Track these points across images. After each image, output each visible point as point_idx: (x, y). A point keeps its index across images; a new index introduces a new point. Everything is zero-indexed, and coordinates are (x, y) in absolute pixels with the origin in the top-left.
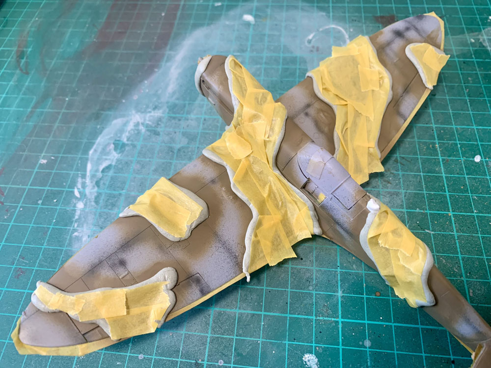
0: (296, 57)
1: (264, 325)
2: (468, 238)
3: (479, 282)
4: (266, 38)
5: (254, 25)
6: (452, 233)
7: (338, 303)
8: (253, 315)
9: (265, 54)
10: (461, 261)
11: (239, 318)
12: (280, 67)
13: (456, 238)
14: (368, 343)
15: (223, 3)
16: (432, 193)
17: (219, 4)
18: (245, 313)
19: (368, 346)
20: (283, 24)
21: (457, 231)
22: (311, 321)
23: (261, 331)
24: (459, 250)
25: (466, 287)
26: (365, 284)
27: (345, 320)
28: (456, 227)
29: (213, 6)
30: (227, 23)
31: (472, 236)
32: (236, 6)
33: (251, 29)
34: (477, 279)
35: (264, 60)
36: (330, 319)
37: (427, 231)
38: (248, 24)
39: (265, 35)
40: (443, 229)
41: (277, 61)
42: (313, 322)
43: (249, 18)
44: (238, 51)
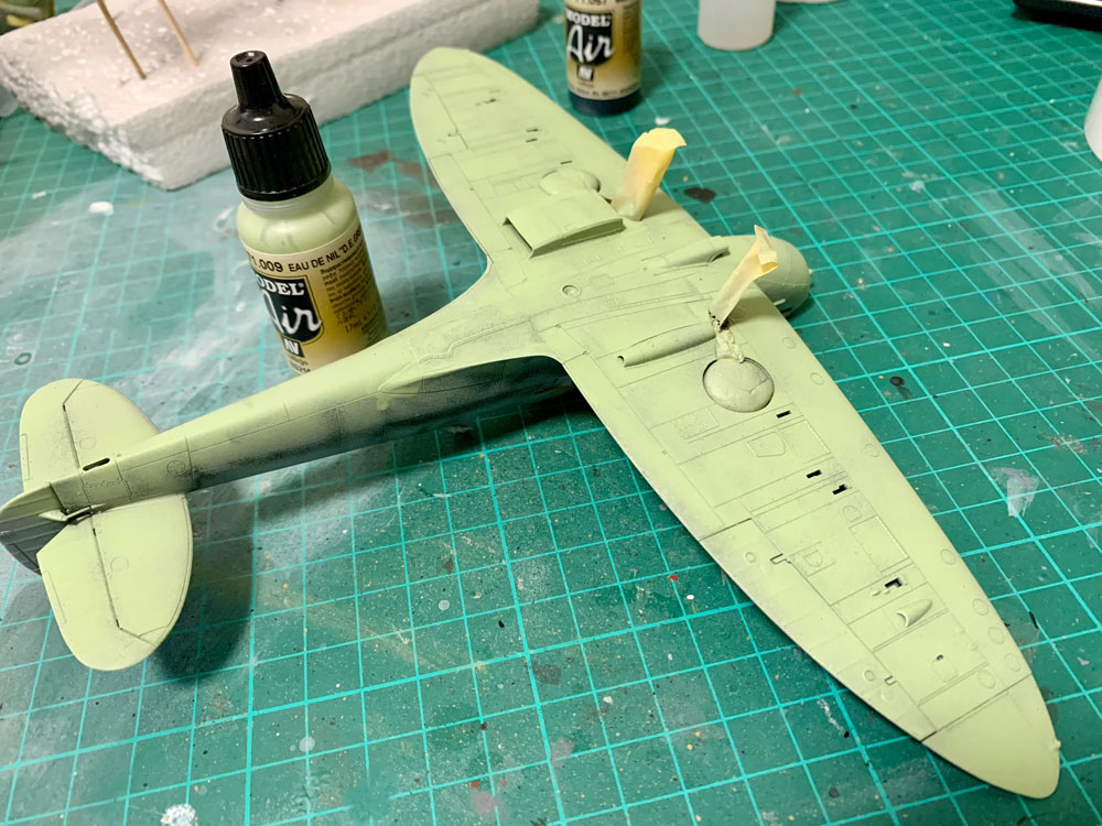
0: (193, 255)
1: (77, 776)
2: (515, 487)
3: (536, 560)
4: (135, 235)
5: (111, 217)
6: (486, 487)
7: (246, 683)
8: (54, 762)
9: (130, 263)
10: (502, 532)
11: (20, 779)
12: (159, 278)
13: (493, 493)
14: (307, 744)
15: (50, 191)
17: (43, 194)
18: (34, 765)
19: (307, 751)
20: (172, 205)
21: (495, 481)
22: (187, 735)
23: (70, 793)
24: (498, 513)
25: (510, 575)
26: (305, 630)
27: (261, 712)
28: (493, 474)
29: (28, 200)
30: (55, 223)
31: (523, 482)
32: (77, 192)
33: (105, 226)
34: (531, 554)
35: (127, 273)
36: (228, 719)
37: (437, 495)
38: (100, 218)
39: (132, 230)
40: (469, 483)
41: (152, 269)
42: (189, 736)
43: (102, 207)
44: (73, 269)
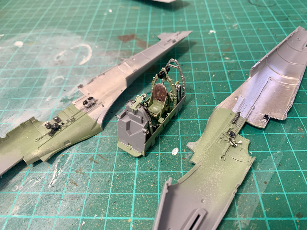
0: (41, 70)
4: (25, 57)
5: (21, 48)
9: (18, 69)
12: (24, 78)
15: (5, 35)
16: (118, 194)
20: (44, 46)
33: (16, 51)
35: (14, 74)
38: (16, 48)
41: (24, 73)
43: (19, 44)
